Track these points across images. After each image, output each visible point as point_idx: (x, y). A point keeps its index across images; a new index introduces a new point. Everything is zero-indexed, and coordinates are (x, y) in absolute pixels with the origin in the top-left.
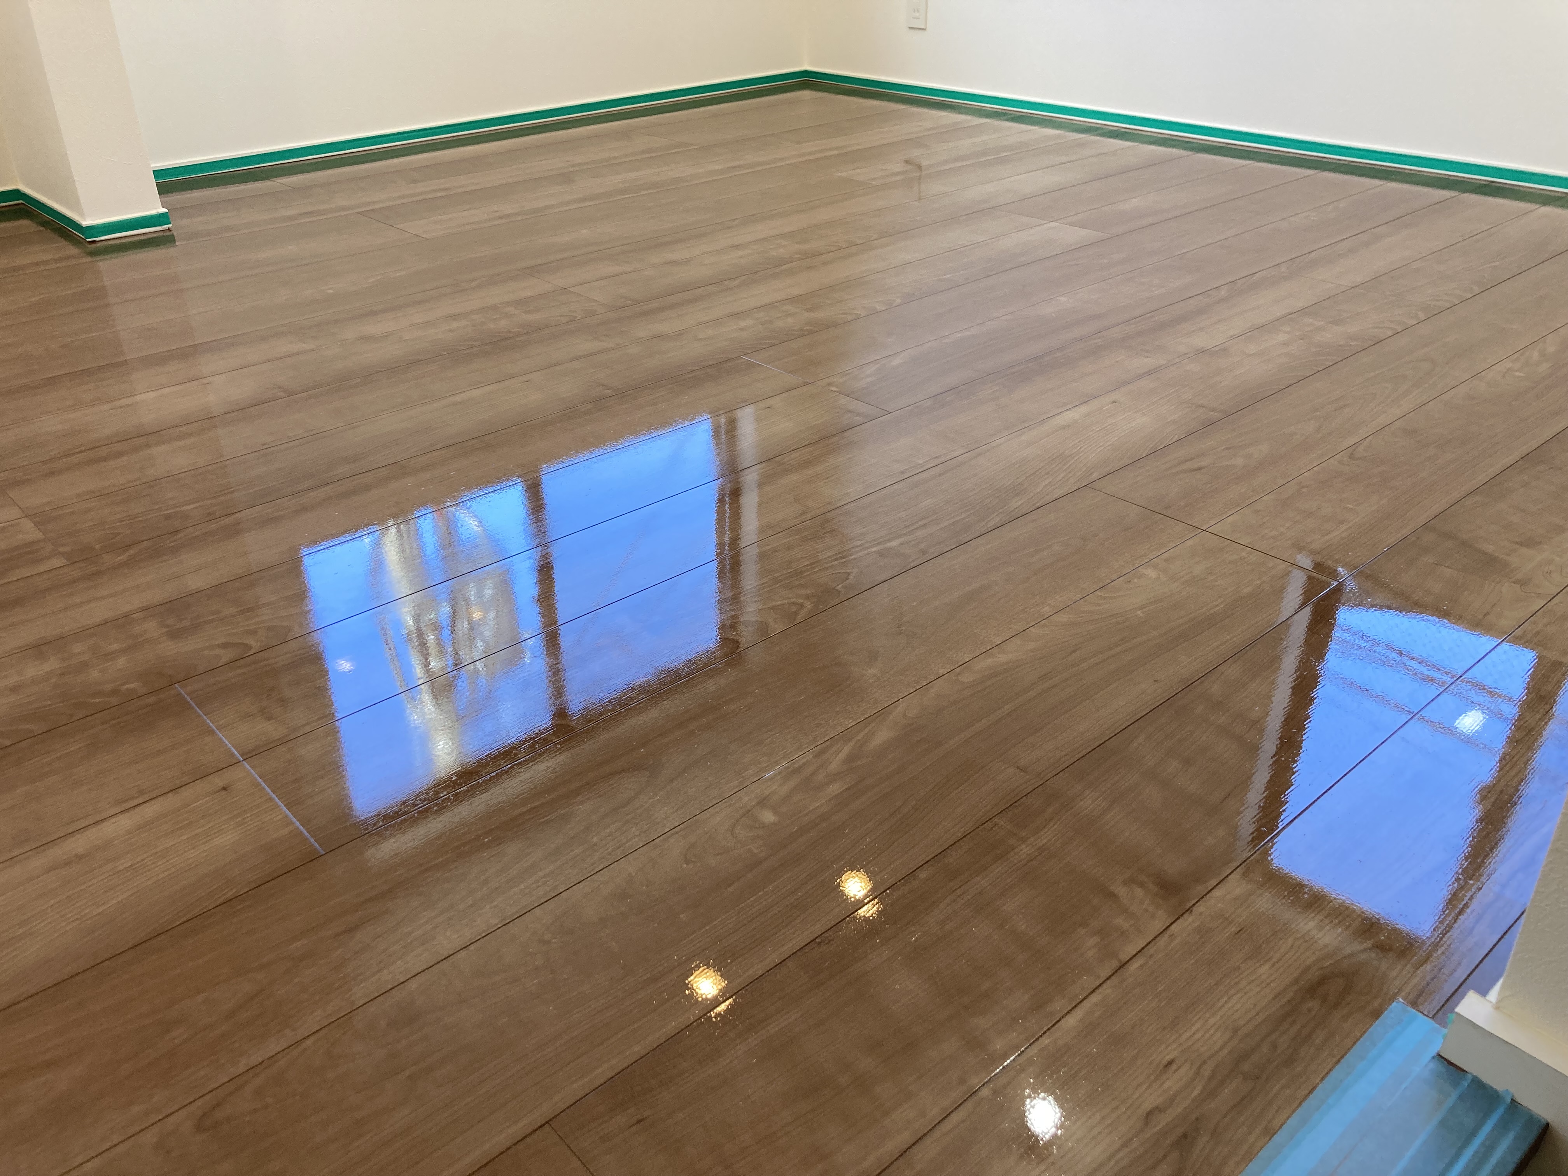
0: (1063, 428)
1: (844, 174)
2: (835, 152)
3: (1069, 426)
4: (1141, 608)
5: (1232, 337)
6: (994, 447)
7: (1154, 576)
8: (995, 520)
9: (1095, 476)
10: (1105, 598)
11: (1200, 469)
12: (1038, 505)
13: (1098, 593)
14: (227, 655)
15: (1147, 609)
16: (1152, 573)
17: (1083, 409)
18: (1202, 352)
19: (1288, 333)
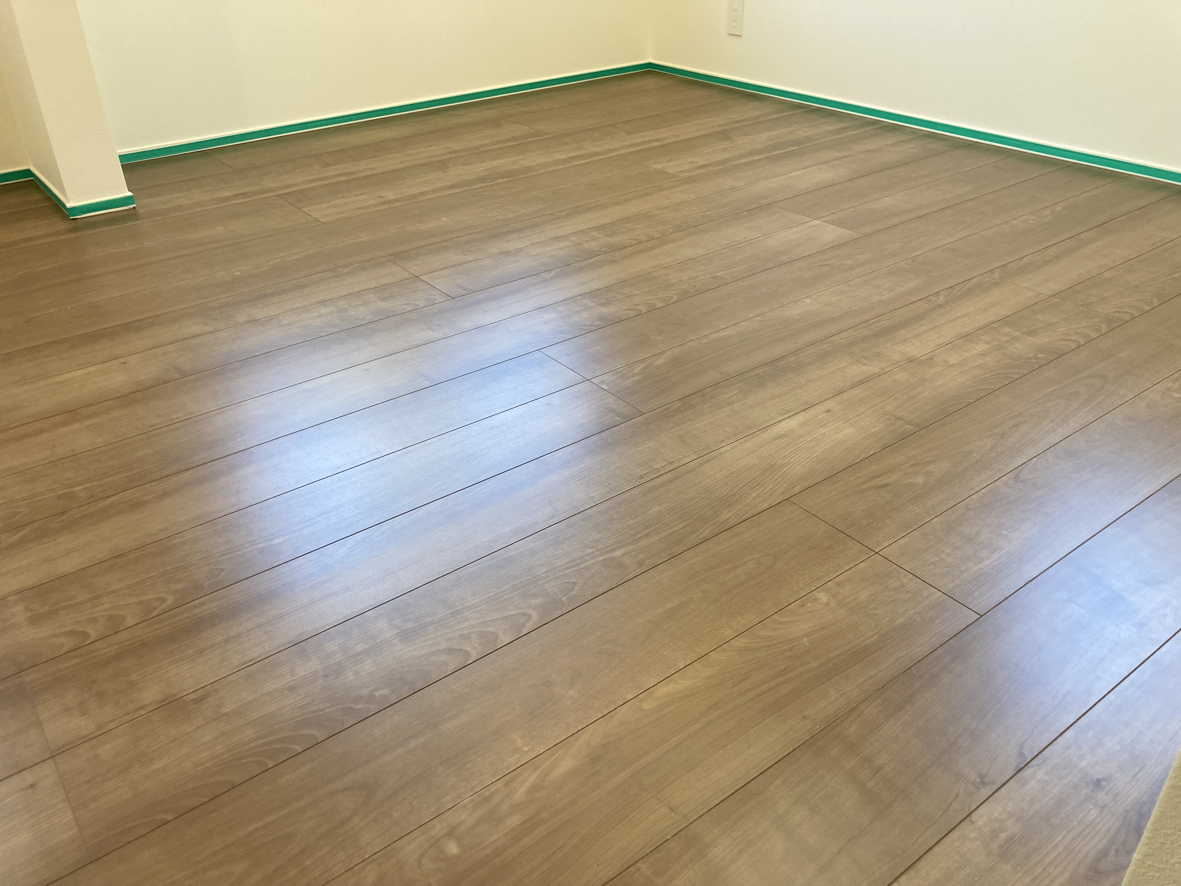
0: (781, 437)
1: (659, 167)
2: (657, 144)
3: (785, 435)
4: (807, 635)
5: (940, 346)
6: (721, 454)
7: (825, 601)
8: (707, 531)
9: (798, 489)
10: (781, 623)
11: (885, 486)
12: (744, 518)
13: (776, 617)
14: (69, 643)
15: (812, 637)
16: (823, 597)
17: (801, 418)
18: (911, 360)
19: (987, 343)
